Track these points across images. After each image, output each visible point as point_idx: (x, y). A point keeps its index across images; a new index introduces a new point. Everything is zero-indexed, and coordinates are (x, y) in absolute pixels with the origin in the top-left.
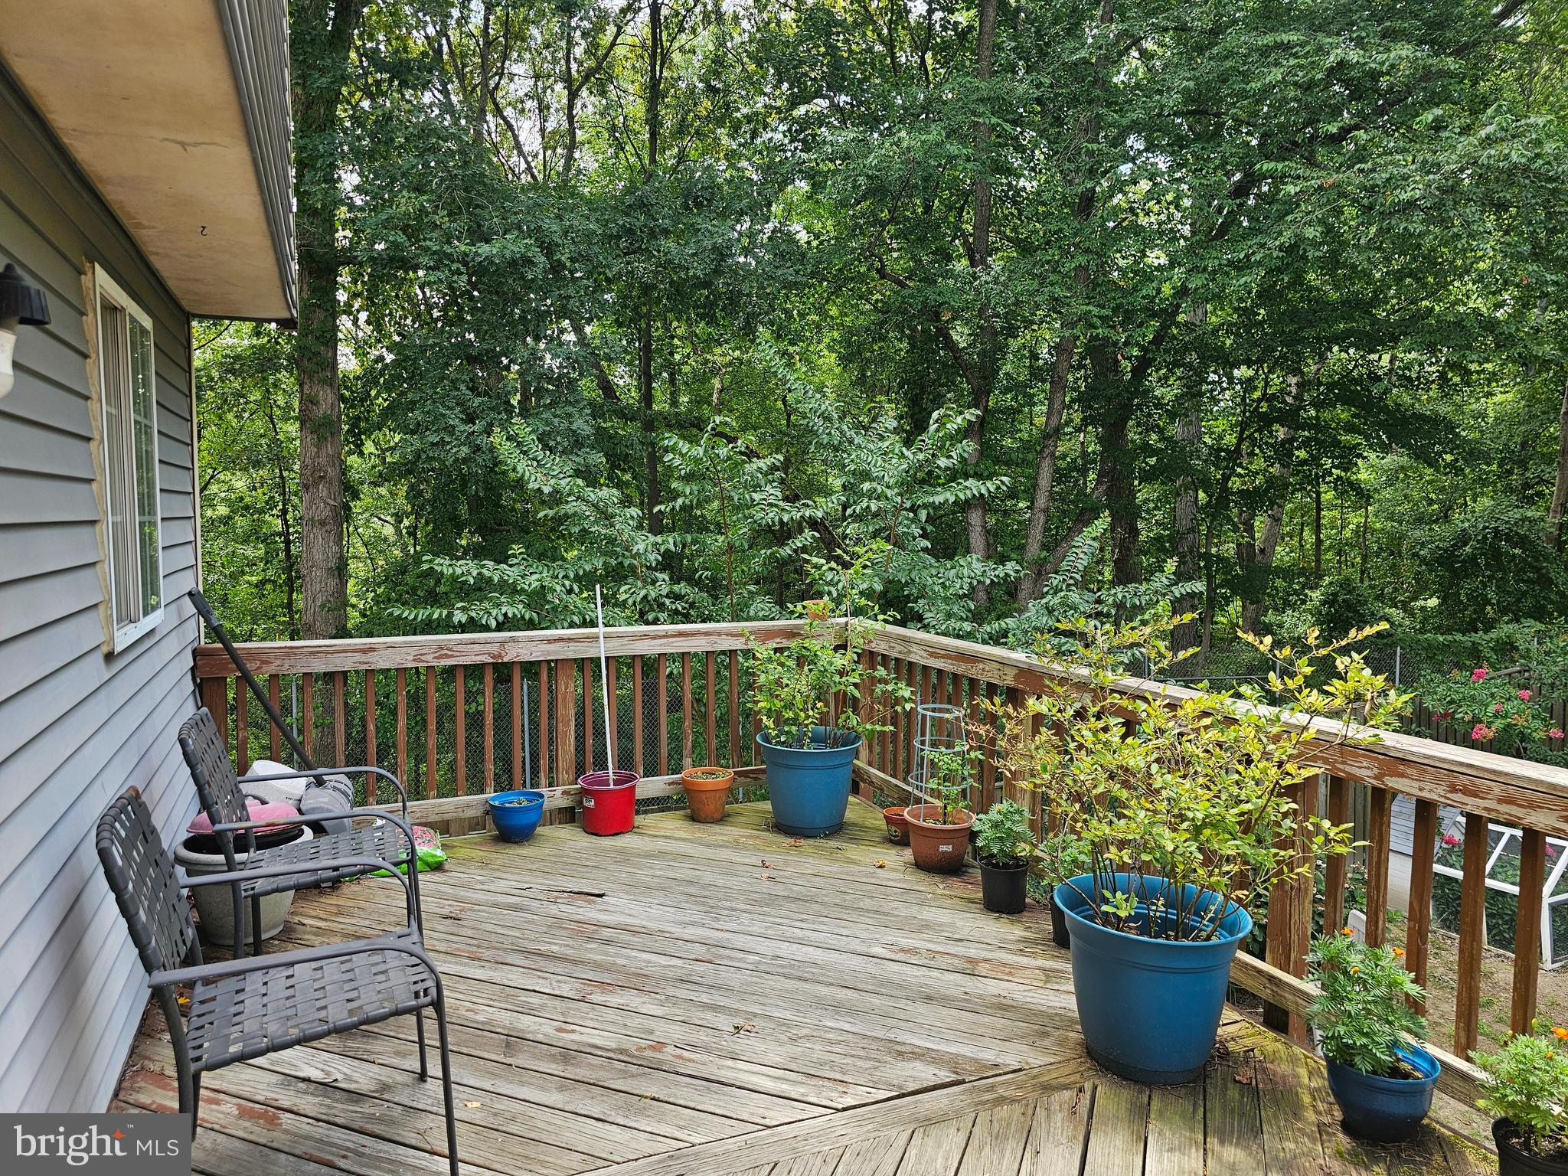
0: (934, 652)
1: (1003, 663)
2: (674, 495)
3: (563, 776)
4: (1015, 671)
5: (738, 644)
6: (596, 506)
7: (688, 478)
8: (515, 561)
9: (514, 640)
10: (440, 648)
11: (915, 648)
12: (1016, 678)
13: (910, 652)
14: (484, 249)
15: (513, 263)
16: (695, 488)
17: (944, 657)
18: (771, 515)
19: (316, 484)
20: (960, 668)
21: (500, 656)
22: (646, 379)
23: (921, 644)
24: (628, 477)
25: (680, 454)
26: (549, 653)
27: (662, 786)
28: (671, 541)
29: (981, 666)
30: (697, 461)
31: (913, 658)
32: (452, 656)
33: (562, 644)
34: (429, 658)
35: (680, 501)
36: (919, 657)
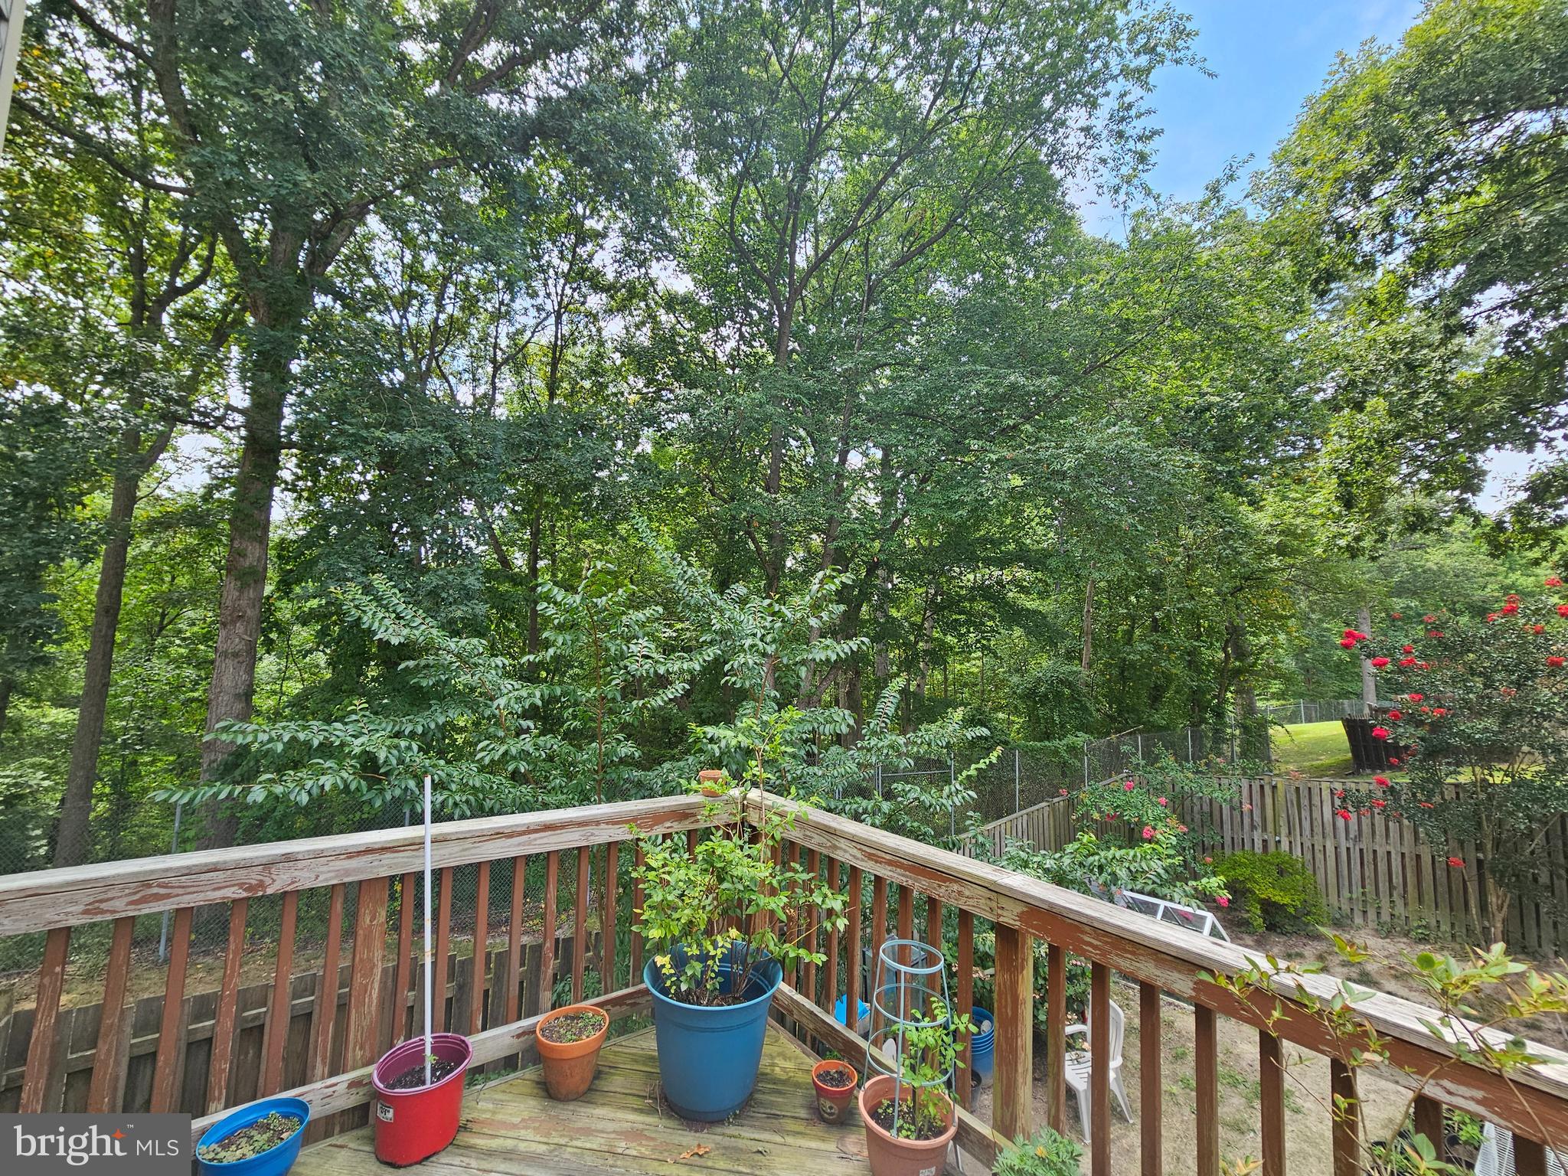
0: (875, 853)
1: (996, 892)
2: (547, 643)
3: (355, 1053)
4: (1020, 908)
5: (620, 834)
6: (458, 656)
7: (561, 628)
8: (354, 717)
9: (289, 858)
10: (146, 884)
11: (843, 844)
12: (1021, 916)
13: (835, 847)
14: (396, 437)
15: (423, 451)
16: (568, 637)
17: (890, 863)
18: (647, 667)
19: (234, 622)
20: (919, 886)
21: (261, 885)
22: (534, 558)
23: (852, 839)
24: (513, 626)
25: (555, 603)
26: (347, 872)
27: (508, 1040)
28: (538, 694)
29: (956, 887)
30: (571, 610)
31: (839, 856)
32: (168, 896)
33: (370, 857)
34: (119, 904)
35: (551, 651)
36: (847, 855)
